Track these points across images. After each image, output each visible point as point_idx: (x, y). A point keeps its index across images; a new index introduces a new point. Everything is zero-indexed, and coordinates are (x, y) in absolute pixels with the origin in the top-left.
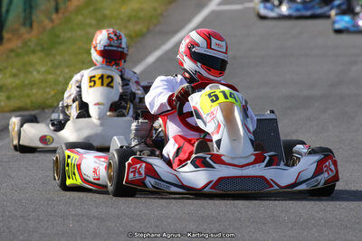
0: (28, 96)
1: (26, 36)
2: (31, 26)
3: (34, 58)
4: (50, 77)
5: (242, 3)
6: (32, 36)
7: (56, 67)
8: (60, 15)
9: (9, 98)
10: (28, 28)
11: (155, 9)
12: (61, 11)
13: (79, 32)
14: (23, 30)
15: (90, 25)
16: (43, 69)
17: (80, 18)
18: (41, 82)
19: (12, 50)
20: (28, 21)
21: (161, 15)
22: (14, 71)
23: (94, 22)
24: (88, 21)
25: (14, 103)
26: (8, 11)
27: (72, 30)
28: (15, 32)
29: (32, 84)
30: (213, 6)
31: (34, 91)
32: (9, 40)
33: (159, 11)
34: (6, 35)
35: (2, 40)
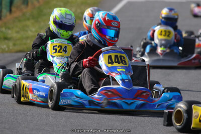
0: (25, 44)
1: (25, 10)
2: (27, 4)
3: (28, 23)
6: (28, 11)
7: (41, 28)
9: (14, 45)
14: (23, 6)
16: (34, 30)
17: (55, 2)
19: (16, 18)
20: (26, 1)
21: (100, 2)
22: (17, 29)
23: (62, 4)
25: (17, 48)
28: (18, 7)
29: (27, 38)
31: (29, 42)
32: (15, 12)
34: (13, 9)
35: (10, 11)
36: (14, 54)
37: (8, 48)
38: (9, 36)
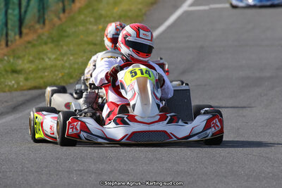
0: (42, 77)
1: (40, 31)
2: (44, 23)
3: (46, 48)
4: (59, 63)
5: (208, 5)
6: (44, 31)
7: (63, 55)
8: (66, 14)
9: (26, 79)
10: (42, 25)
11: (140, 10)
12: (67, 11)
13: (81, 28)
14: (37, 26)
15: (90, 23)
16: (54, 56)
17: (82, 17)
18: (52, 66)
19: (29, 42)
20: (41, 19)
21: (145, 14)
22: (31, 58)
23: (92, 20)
24: (88, 19)
25: (31, 83)
26: (26, 12)
27: (76, 26)
28: (31, 28)
29: (45, 69)
30: (185, 7)
31: (46, 74)
32: (27, 34)
33: (143, 11)
34: (24, 31)
35: (21, 33)
36: (26, 92)
37: (18, 83)
38: (19, 68)
